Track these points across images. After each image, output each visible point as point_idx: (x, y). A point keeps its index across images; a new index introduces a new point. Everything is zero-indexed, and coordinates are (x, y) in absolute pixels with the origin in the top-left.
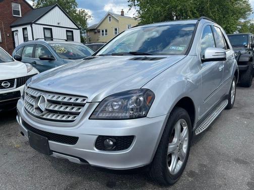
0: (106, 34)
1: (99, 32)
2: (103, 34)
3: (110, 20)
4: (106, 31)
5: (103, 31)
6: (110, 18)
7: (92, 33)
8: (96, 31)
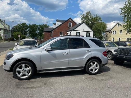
0: (115, 33)
1: (112, 32)
2: (113, 33)
3: (118, 26)
4: (116, 32)
5: (114, 32)
6: (118, 25)
7: (108, 33)
8: (110, 32)
